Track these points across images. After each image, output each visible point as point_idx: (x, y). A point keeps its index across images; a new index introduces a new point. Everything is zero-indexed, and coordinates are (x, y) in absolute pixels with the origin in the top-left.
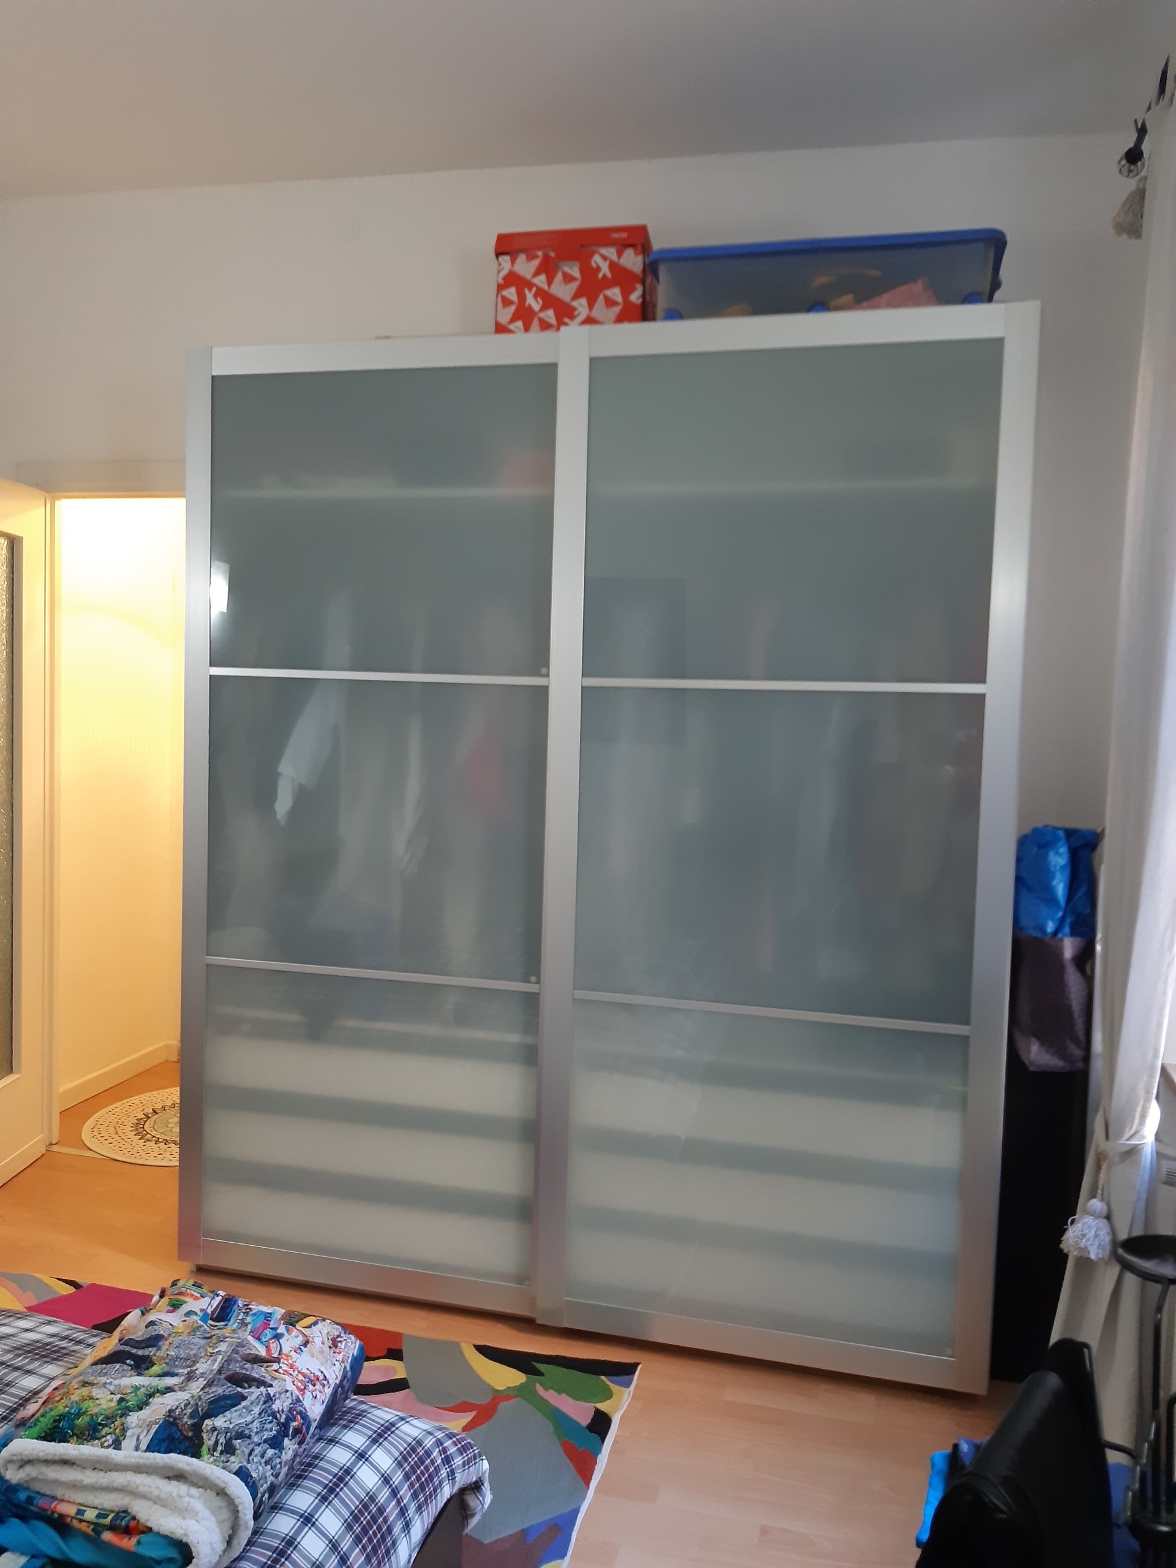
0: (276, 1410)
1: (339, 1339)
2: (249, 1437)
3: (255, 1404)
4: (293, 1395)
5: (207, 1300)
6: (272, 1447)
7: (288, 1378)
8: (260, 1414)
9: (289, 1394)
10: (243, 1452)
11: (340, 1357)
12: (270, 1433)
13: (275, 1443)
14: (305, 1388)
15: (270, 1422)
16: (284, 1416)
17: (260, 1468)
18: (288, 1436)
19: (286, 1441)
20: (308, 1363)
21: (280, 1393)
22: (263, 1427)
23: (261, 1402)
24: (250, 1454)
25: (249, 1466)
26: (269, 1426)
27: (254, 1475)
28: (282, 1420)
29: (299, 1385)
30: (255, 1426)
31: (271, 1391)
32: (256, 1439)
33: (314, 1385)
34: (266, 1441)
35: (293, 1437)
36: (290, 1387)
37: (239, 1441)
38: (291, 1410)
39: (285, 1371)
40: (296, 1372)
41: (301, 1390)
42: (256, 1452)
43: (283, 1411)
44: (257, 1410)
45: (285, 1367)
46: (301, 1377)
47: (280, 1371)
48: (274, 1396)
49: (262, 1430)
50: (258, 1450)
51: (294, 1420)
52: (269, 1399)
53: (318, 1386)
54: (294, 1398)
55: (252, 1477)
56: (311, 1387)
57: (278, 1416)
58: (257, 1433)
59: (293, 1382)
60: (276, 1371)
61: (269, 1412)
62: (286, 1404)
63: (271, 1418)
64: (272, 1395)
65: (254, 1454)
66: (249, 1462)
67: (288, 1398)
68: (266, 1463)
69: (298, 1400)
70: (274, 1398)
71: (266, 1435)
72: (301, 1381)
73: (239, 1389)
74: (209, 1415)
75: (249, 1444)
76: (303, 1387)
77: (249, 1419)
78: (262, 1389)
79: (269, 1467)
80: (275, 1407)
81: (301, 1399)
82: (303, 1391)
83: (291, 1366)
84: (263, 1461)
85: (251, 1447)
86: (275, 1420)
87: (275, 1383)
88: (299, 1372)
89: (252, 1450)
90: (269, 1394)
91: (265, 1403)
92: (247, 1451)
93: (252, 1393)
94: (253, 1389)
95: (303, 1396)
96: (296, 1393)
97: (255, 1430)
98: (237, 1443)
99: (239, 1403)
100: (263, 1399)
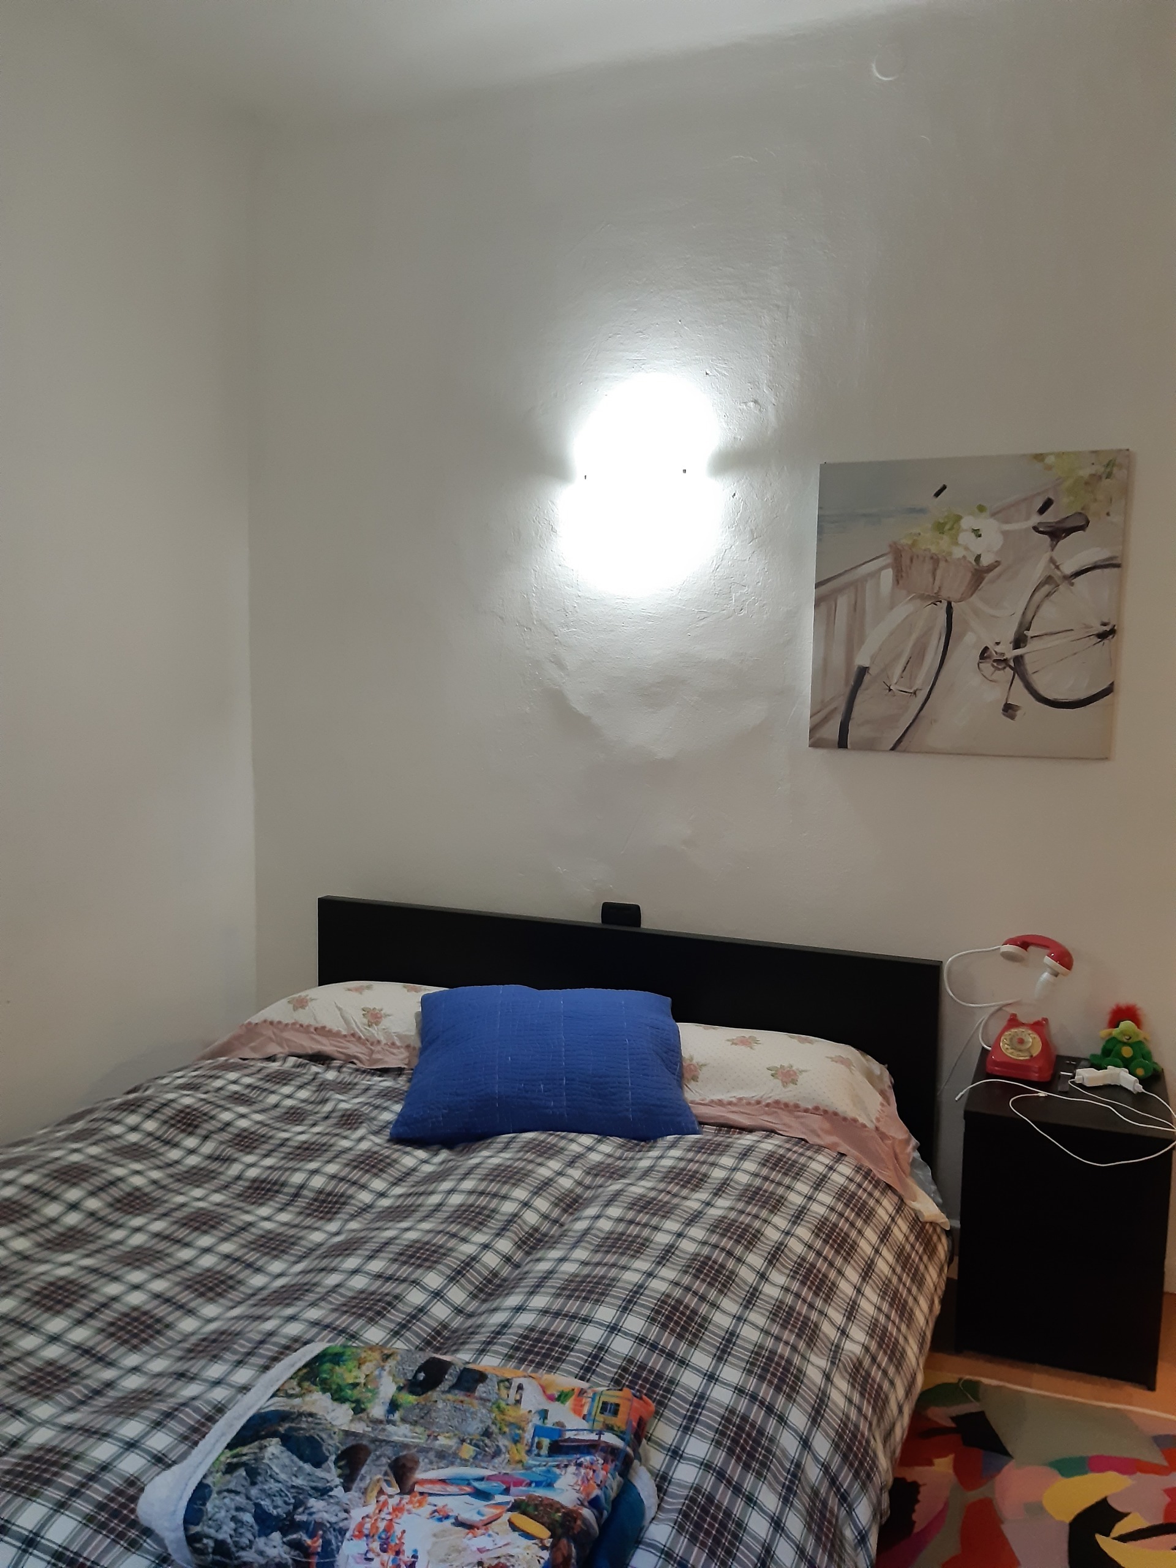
0: (309, 1505)
2: (255, 1484)
3: (309, 1478)
4: (345, 1522)
6: (256, 1517)
7: (371, 1508)
8: (293, 1487)
9: (344, 1516)
10: (229, 1482)
12: (271, 1508)
13: (266, 1523)
14: (367, 1536)
15: (286, 1503)
16: (304, 1518)
17: (223, 1513)
18: (284, 1535)
19: (276, 1536)
20: (419, 1532)
21: (338, 1503)
22: (275, 1496)
23: (314, 1484)
24: (230, 1491)
25: (214, 1495)
26: (279, 1501)
27: (209, 1506)
28: (298, 1518)
29: (368, 1526)
30: (273, 1486)
31: (338, 1492)
32: (254, 1492)
33: (384, 1551)
34: (258, 1506)
36: (357, 1514)
37: (244, 1474)
38: (320, 1525)
39: (385, 1503)
40: (389, 1517)
41: (360, 1532)
42: (237, 1498)
43: (311, 1514)
44: (299, 1482)
45: (393, 1502)
46: (382, 1525)
47: (383, 1498)
48: (331, 1496)
49: (271, 1496)
50: (240, 1500)
51: (312, 1535)
52: (323, 1492)
54: (341, 1525)
55: (204, 1504)
56: (376, 1545)
57: (301, 1510)
58: (263, 1491)
59: (367, 1516)
60: (381, 1492)
61: (301, 1497)
62: (326, 1516)
63: (293, 1501)
64: (330, 1493)
65: (232, 1496)
66: (219, 1493)
67: (337, 1515)
68: (234, 1519)
69: (342, 1532)
70: (326, 1497)
71: (266, 1503)
74: (288, 1441)
75: (243, 1486)
76: (366, 1532)
77: (282, 1476)
78: (339, 1482)
79: (232, 1525)
80: (312, 1502)
81: (348, 1535)
82: (360, 1534)
83: (398, 1509)
84: (235, 1513)
85: (240, 1489)
86: (291, 1507)
87: (354, 1494)
88: (391, 1520)
89: (237, 1493)
90: (331, 1489)
91: (317, 1489)
92: (232, 1486)
93: (329, 1471)
94: (335, 1472)
95: (354, 1536)
96: (352, 1525)
97: (266, 1487)
98: (242, 1472)
99: (305, 1462)
100: (320, 1485)
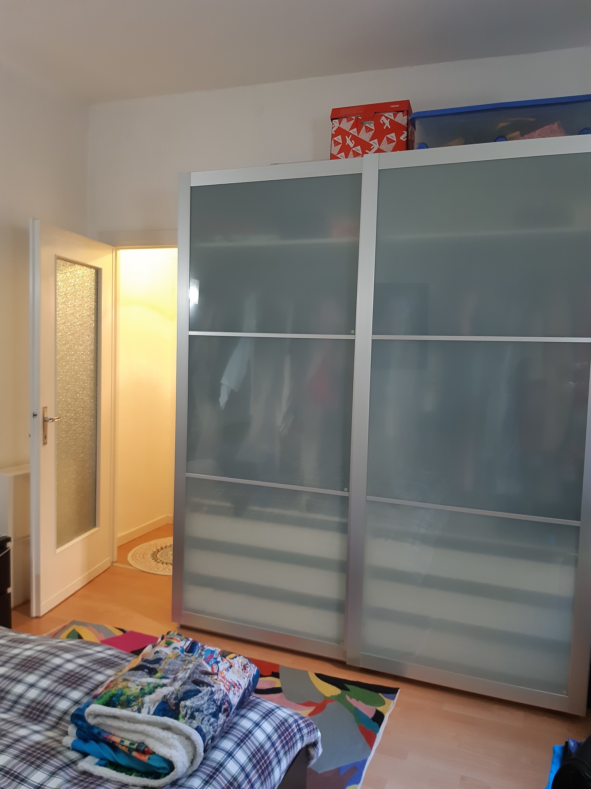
0: (216, 699)
1: (247, 666)
2: (202, 711)
3: (205, 695)
4: (224, 691)
5: (184, 642)
6: (213, 717)
7: (222, 684)
8: (208, 700)
9: (222, 691)
10: (199, 719)
11: (247, 675)
12: (213, 710)
13: (215, 715)
14: (230, 689)
15: (213, 705)
16: (219, 702)
17: (207, 727)
18: (221, 712)
19: (220, 715)
20: (232, 676)
21: (218, 691)
22: (209, 707)
23: (209, 694)
24: (202, 720)
25: (202, 726)
26: (212, 707)
27: (204, 730)
28: (219, 704)
29: (227, 687)
30: (205, 706)
31: (213, 689)
32: (205, 713)
33: (234, 688)
34: (210, 714)
35: (224, 712)
36: (222, 687)
37: (197, 713)
38: (223, 699)
39: (221, 680)
40: (226, 681)
41: (228, 690)
42: (205, 719)
43: (219, 700)
44: (206, 698)
45: (220, 678)
46: (228, 683)
47: (218, 679)
48: (215, 691)
49: (207, 709)
50: (206, 718)
51: (224, 704)
52: (212, 693)
53: (236, 688)
54: (225, 693)
55: (203, 731)
56: (233, 689)
57: (217, 702)
58: (206, 710)
59: (224, 686)
60: (216, 679)
61: (212, 700)
62: (221, 696)
63: (213, 703)
64: (214, 691)
65: (204, 720)
66: (202, 723)
67: (221, 693)
68: (210, 725)
69: (226, 694)
70: (214, 693)
71: (210, 711)
72: (228, 685)
73: (198, 687)
74: (184, 698)
75: (202, 715)
76: (229, 688)
77: (202, 702)
78: (209, 688)
79: (211, 727)
80: (215, 697)
81: (228, 694)
82: (229, 690)
83: (224, 678)
84: (209, 724)
85: (203, 716)
86: (215, 704)
87: (215, 685)
88: (227, 681)
90: (212, 691)
91: (210, 695)
92: (201, 719)
93: (204, 690)
94: (205, 688)
95: (229, 692)
96: (226, 691)
97: (205, 708)
98: (196, 714)
99: (198, 694)
100: (209, 693)
